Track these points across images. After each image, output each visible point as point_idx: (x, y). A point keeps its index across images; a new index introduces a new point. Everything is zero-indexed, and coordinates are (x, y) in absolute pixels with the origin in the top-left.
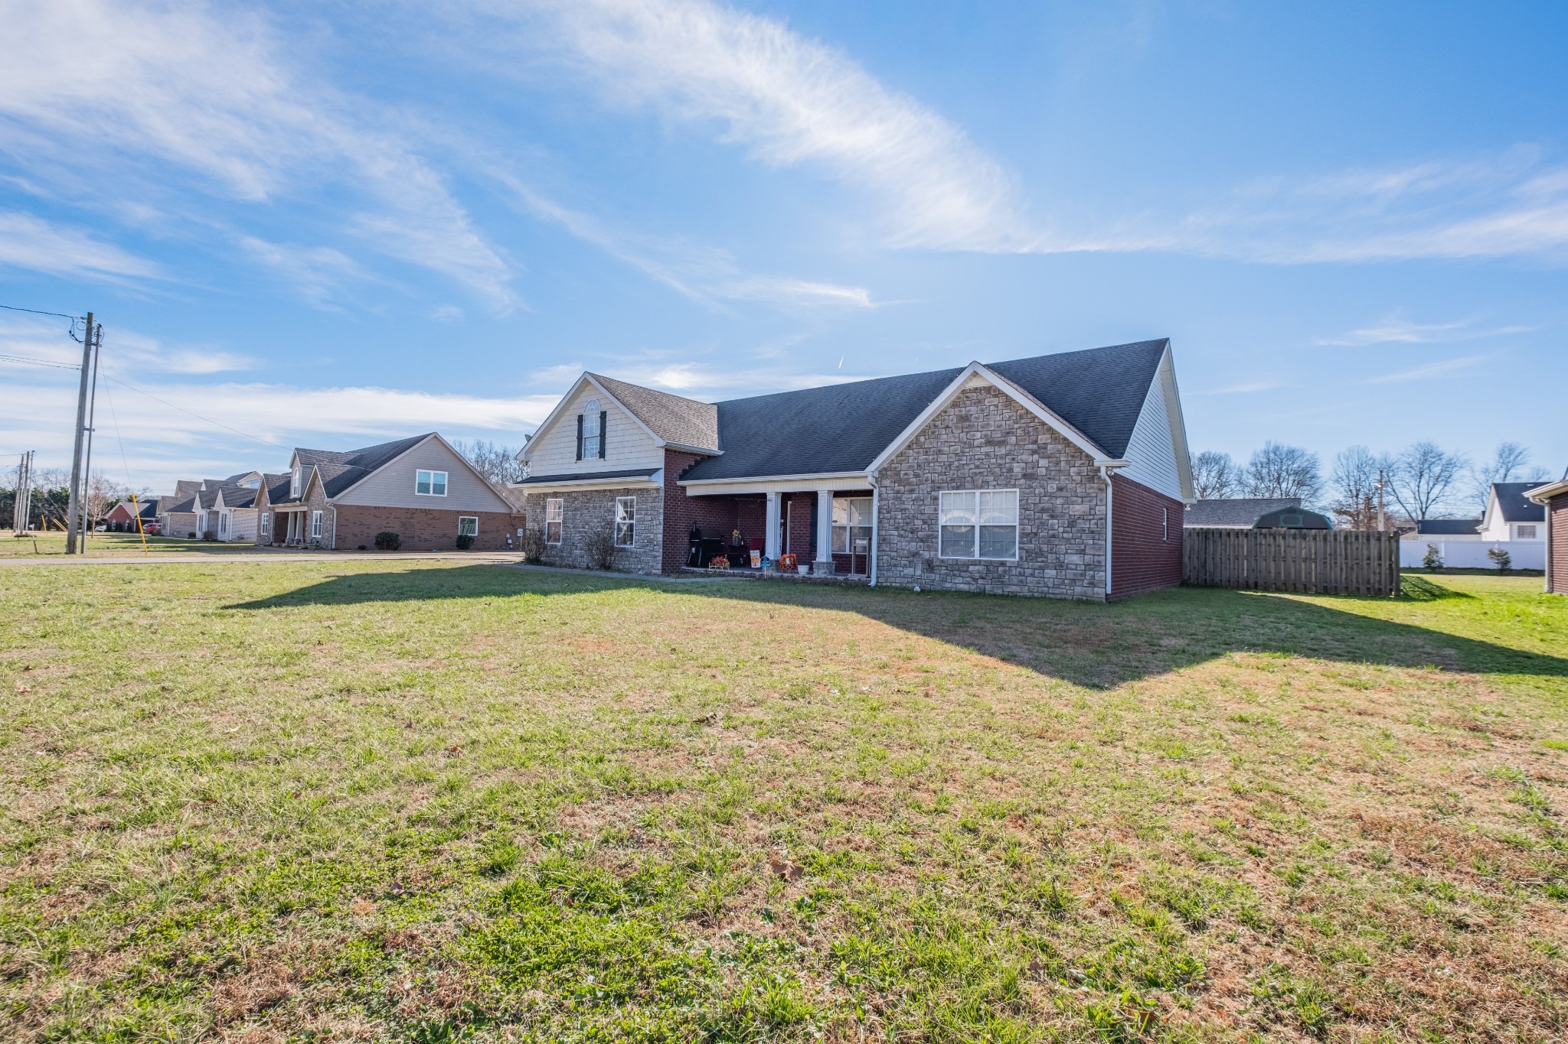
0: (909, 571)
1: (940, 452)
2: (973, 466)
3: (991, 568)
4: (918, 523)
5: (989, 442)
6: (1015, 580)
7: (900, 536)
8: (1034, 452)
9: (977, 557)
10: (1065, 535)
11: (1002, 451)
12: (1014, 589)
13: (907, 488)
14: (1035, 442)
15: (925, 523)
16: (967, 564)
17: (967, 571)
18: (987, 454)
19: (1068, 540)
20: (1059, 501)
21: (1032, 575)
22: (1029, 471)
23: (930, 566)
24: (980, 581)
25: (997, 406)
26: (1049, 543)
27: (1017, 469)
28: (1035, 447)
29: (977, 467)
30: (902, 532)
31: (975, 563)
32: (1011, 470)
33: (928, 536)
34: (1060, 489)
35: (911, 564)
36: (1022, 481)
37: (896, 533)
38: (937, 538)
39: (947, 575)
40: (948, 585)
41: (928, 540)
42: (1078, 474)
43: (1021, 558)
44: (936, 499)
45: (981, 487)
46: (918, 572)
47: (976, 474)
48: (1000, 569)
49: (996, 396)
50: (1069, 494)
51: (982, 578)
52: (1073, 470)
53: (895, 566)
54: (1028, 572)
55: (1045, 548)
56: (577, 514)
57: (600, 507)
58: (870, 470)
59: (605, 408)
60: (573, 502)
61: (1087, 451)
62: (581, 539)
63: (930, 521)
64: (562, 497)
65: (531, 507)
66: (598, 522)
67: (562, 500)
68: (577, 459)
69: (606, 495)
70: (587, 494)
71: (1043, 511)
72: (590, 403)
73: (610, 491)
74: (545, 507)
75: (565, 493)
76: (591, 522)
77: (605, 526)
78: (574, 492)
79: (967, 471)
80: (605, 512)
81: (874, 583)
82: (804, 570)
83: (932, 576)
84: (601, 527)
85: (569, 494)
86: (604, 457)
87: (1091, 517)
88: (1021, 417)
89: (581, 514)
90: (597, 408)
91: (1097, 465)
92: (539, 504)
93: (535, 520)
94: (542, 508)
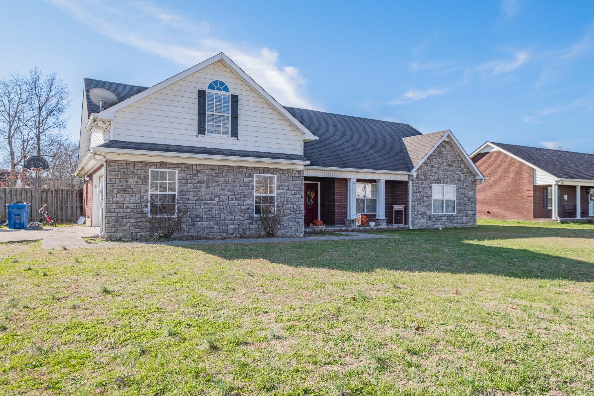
0: (422, 221)
1: (433, 166)
2: (443, 174)
3: (449, 217)
4: (425, 198)
5: (448, 165)
6: (456, 221)
7: (418, 204)
8: (461, 171)
9: (444, 213)
10: (468, 204)
11: (451, 169)
12: (455, 225)
13: (421, 182)
14: (460, 167)
15: (427, 198)
16: (441, 216)
17: (442, 219)
18: (447, 170)
19: (468, 205)
20: (466, 191)
21: (460, 220)
22: (459, 178)
23: (430, 218)
24: (445, 223)
25: (450, 150)
26: (464, 207)
27: (456, 176)
28: (460, 169)
29: (444, 175)
30: (419, 203)
31: (444, 216)
32: (454, 177)
33: (429, 204)
34: (467, 186)
35: (423, 218)
36: (457, 182)
37: (416, 203)
38: (432, 205)
39: (435, 221)
40: (436, 226)
41: (428, 206)
42: (471, 181)
43: (457, 213)
44: (431, 187)
45: (446, 184)
46: (426, 221)
47: (444, 177)
48: (451, 217)
49: (450, 146)
50: (469, 188)
51: (446, 222)
52: (470, 179)
53: (417, 219)
54: (459, 218)
55: (463, 208)
56: (201, 187)
57: (235, 181)
58: (413, 172)
59: (235, 93)
60: (195, 175)
61: (473, 172)
62: (209, 211)
63: (430, 197)
64: (175, 168)
65: (117, 175)
66: (233, 195)
67: (177, 171)
68: (199, 133)
69: (242, 171)
70: (214, 168)
71: (463, 194)
72: (216, 82)
73: (247, 168)
74: (146, 177)
75: (182, 164)
76: (221, 194)
77: (242, 199)
78: (196, 165)
79: (441, 176)
80: (241, 186)
81: (411, 228)
82: (372, 224)
83: (431, 222)
84: (237, 199)
85: (188, 166)
86: (237, 137)
87: (474, 197)
88: (457, 156)
89: (208, 187)
90: (226, 89)
91: (477, 178)
92: (134, 173)
93: (126, 191)
94: (140, 178)
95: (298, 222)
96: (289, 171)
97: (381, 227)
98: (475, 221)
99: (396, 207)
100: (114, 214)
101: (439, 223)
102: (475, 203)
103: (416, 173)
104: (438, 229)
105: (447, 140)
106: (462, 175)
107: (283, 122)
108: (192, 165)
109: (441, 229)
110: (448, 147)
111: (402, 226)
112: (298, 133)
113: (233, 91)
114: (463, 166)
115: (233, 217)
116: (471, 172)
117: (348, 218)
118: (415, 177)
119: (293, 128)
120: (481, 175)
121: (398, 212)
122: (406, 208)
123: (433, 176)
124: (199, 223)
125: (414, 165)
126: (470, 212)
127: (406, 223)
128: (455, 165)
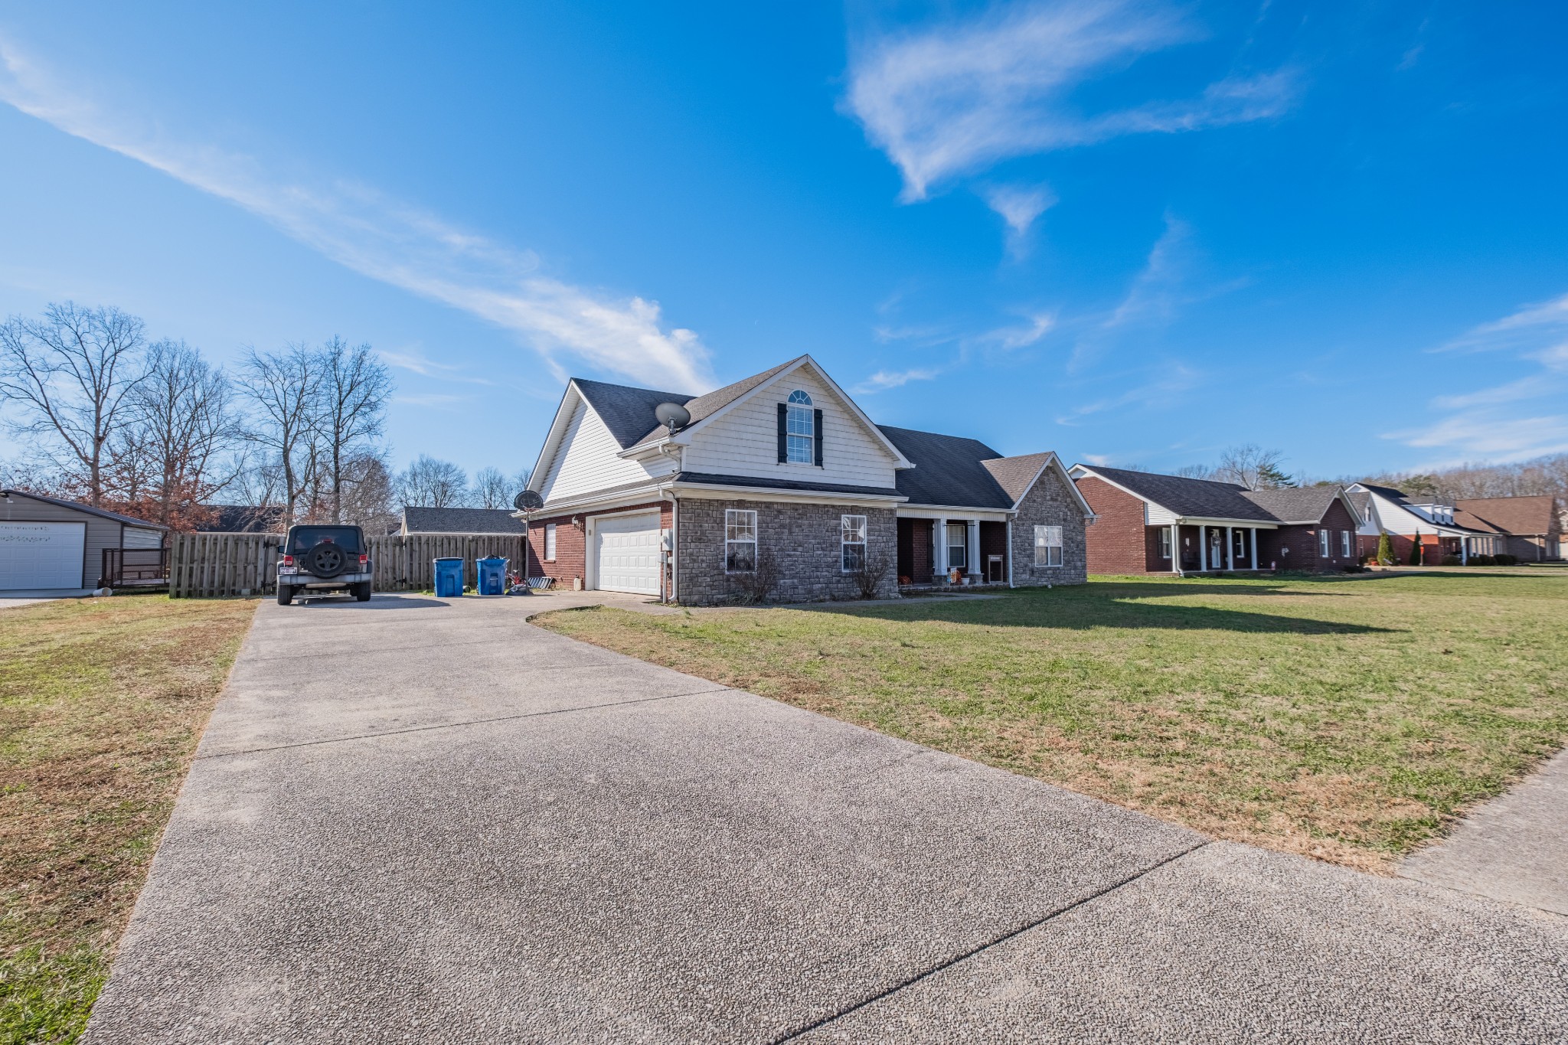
0: (1024, 576)
1: (1036, 501)
2: (1046, 512)
3: (1054, 571)
4: (1027, 544)
5: (1052, 499)
6: (1063, 577)
7: (1019, 553)
8: (1067, 507)
9: (1049, 565)
10: (1077, 552)
11: (1055, 504)
12: (1062, 582)
13: (1022, 522)
15: (1029, 545)
16: (1046, 570)
17: (1046, 574)
18: (1051, 505)
19: (1077, 554)
20: (1074, 534)
21: (1067, 574)
22: (1065, 517)
23: (1032, 572)
24: (1053, 579)
25: (1054, 478)
26: (1072, 556)
27: (1061, 515)
28: (1066, 503)
30: (1020, 551)
31: (1050, 569)
32: (1059, 516)
33: (1031, 553)
34: (1074, 527)
35: (1024, 572)
36: (1063, 522)
37: (1017, 551)
38: (1034, 554)
39: (1039, 577)
40: (1040, 583)
41: (1031, 556)
42: (1079, 520)
43: (1064, 564)
44: (1033, 530)
45: (1050, 524)
46: (1029, 577)
47: (1048, 516)
48: (1058, 571)
49: (1054, 473)
50: (1077, 530)
52: (1077, 517)
53: (1018, 573)
54: (1066, 571)
55: (1071, 558)
56: (783, 533)
57: (820, 525)
58: (1014, 509)
59: (819, 406)
60: (776, 517)
61: (1082, 509)
62: (792, 565)
63: (1032, 544)
64: (754, 508)
65: (690, 519)
66: (818, 543)
67: (756, 512)
68: (779, 461)
69: (828, 511)
70: (797, 507)
71: (1070, 539)
72: (797, 393)
73: (833, 506)
74: (722, 520)
75: (761, 503)
76: (806, 543)
77: (829, 549)
78: (777, 503)
79: (1045, 514)
80: (827, 531)
81: (1012, 586)
82: (966, 581)
83: (1034, 579)
84: (823, 549)
85: (769, 505)
86: (821, 465)
87: (1083, 542)
88: (1062, 487)
89: (791, 533)
90: (808, 402)
91: (1086, 516)
92: (708, 515)
93: (700, 539)
94: (715, 522)
95: (892, 580)
96: (880, 510)
97: (977, 585)
98: (1085, 576)
99: (993, 558)
100: (688, 571)
101: (1043, 579)
102: (1084, 550)
103: (1018, 511)
104: (1046, 587)
105: (1051, 465)
106: (1069, 513)
107: (872, 446)
108: (772, 503)
109: (1050, 587)
110: (1051, 475)
111: (1000, 583)
112: (889, 460)
113: (816, 404)
114: (1069, 500)
115: (819, 573)
116: (1079, 508)
117: (936, 573)
118: (1016, 516)
119: (883, 453)
120: (1091, 513)
121: (995, 564)
122: (1005, 559)
123: (1035, 515)
124: (782, 581)
125: (1014, 500)
126: (1079, 564)
127: (1005, 579)
128: (1059, 499)
